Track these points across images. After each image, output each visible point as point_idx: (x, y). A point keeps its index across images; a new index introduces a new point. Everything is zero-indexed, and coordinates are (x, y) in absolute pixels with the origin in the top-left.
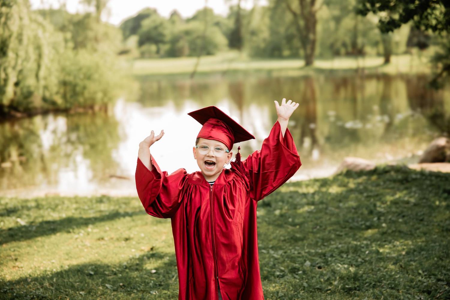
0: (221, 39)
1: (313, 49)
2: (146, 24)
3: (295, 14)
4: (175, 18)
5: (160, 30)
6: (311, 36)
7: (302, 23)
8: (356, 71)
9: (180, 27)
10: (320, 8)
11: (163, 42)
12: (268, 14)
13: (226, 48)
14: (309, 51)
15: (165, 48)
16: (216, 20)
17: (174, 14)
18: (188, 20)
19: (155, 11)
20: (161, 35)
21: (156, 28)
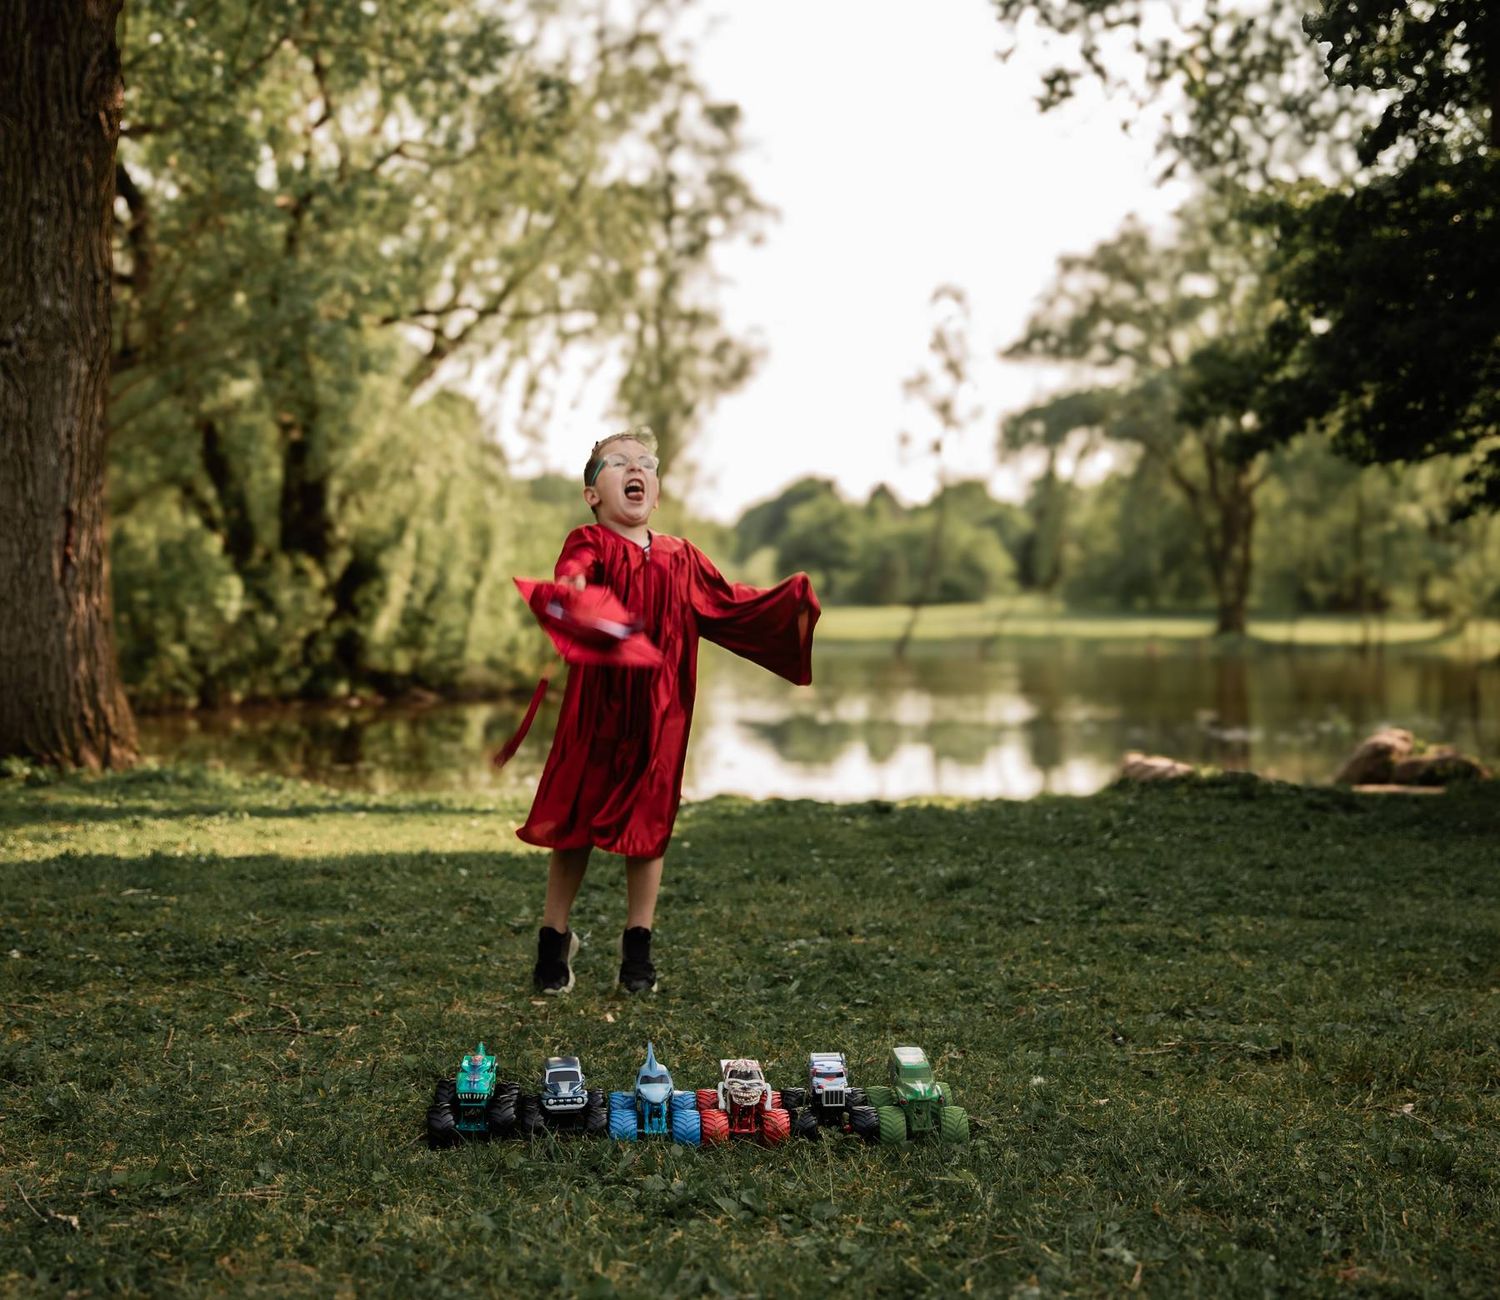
0: (998, 561)
1: (1242, 589)
2: (802, 516)
3: (1191, 490)
4: (881, 504)
5: (838, 532)
6: (1237, 553)
7: (1213, 517)
8: (1362, 649)
9: (888, 526)
10: (1263, 479)
11: (843, 566)
12: (1123, 491)
13: (1012, 586)
14: (1231, 596)
15: (845, 579)
16: (991, 512)
17: (882, 493)
18: (917, 511)
19: (828, 486)
20: (841, 546)
21: (825, 527)
